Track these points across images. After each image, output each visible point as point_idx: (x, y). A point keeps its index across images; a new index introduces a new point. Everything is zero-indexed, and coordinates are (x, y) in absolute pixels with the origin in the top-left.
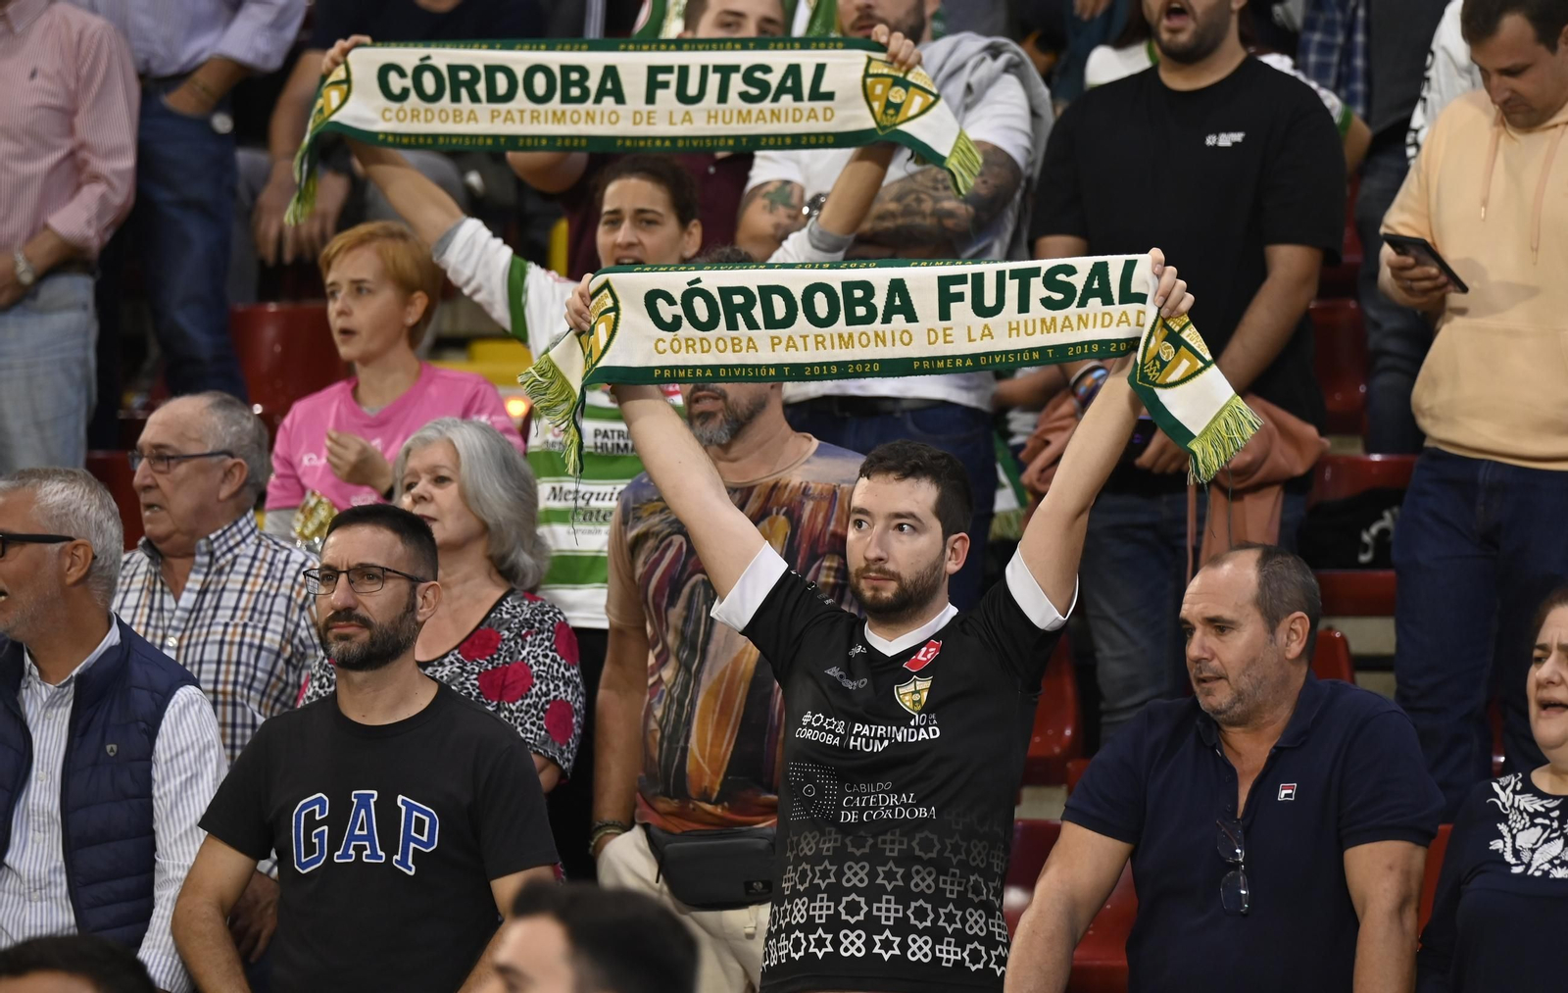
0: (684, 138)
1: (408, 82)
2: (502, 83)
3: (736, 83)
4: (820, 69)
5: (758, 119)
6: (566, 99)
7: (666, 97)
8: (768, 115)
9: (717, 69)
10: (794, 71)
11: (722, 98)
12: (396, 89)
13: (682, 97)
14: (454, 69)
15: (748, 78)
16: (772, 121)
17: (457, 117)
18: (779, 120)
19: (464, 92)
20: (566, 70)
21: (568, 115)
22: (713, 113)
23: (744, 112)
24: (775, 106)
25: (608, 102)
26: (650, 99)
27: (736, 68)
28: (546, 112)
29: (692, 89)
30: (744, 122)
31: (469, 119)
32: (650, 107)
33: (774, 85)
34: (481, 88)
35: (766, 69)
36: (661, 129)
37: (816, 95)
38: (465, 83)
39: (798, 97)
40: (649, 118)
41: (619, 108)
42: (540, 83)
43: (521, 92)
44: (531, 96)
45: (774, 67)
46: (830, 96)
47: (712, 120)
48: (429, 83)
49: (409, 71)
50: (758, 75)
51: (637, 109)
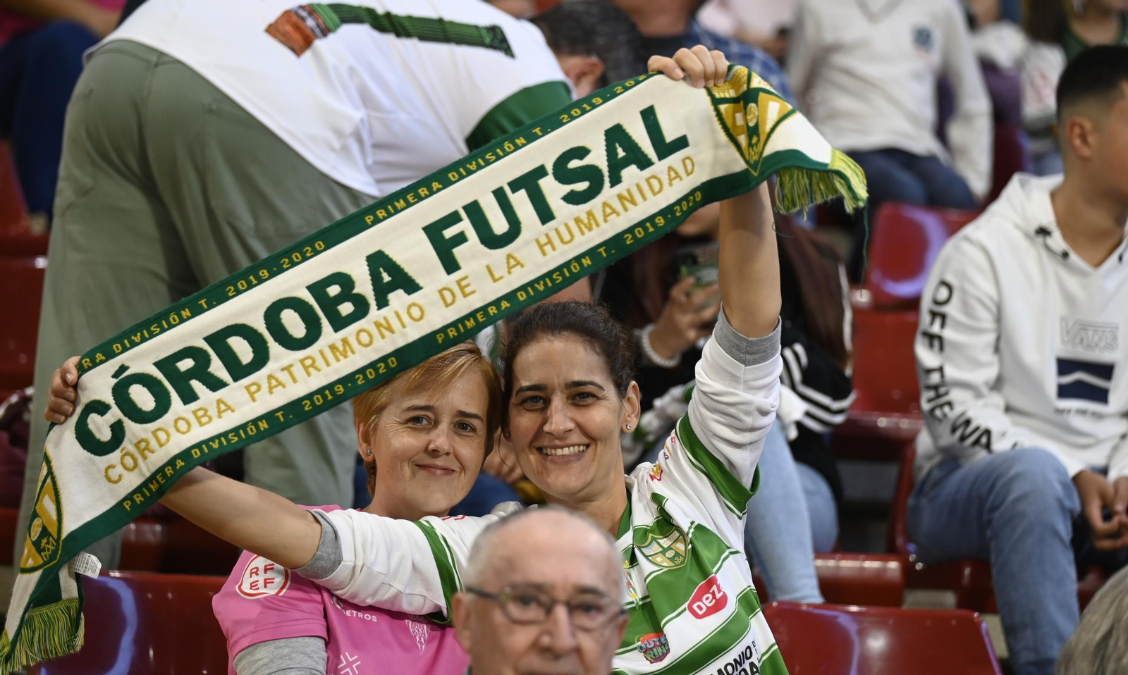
0: (523, 288)
1: (115, 413)
2: (243, 350)
3: (552, 189)
4: (649, 116)
5: (606, 216)
6: (340, 323)
7: (471, 252)
8: (617, 205)
9: (515, 185)
10: (616, 135)
11: (545, 214)
12: (105, 435)
13: (491, 241)
14: (166, 365)
15: (563, 174)
16: (626, 209)
17: (202, 417)
18: (633, 203)
19: (196, 385)
20: (317, 289)
21: (353, 341)
22: (543, 240)
23: (584, 217)
24: (619, 189)
25: (398, 298)
26: (451, 265)
27: (540, 172)
28: (321, 352)
29: (499, 225)
30: (590, 229)
31: (220, 413)
32: (457, 275)
33: (603, 165)
34: (217, 368)
35: (581, 152)
36: (485, 292)
37: (664, 149)
38: (191, 374)
39: (644, 163)
40: (462, 288)
41: (415, 297)
42: (293, 323)
43: (274, 347)
44: (291, 343)
45: (588, 145)
46: (682, 143)
47: (548, 248)
48: (142, 397)
49: (109, 398)
50: (574, 164)
51: (440, 287)
